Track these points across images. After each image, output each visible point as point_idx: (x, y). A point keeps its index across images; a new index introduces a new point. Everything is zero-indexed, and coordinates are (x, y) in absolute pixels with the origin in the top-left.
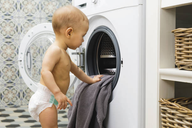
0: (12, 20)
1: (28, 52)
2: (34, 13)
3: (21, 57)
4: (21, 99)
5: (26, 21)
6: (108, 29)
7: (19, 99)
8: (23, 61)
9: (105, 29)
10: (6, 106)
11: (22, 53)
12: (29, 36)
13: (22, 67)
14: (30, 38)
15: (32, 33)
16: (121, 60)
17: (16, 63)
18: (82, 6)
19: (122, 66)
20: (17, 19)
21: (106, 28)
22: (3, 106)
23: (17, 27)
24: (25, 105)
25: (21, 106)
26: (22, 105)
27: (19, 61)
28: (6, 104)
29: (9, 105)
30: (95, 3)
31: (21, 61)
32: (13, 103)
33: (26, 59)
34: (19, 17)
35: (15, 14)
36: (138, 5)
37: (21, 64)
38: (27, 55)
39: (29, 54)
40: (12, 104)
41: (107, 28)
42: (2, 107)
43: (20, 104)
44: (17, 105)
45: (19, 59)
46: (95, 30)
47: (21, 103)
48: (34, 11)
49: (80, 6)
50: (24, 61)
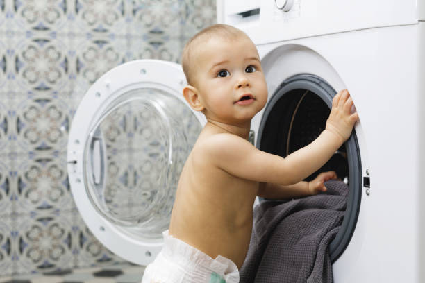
0: (54, 42)
1: (94, 139)
2: (111, 25)
3: (74, 153)
4: (76, 252)
5: (89, 43)
6: (322, 84)
7: (69, 253)
8: (80, 164)
9: (315, 82)
10: (34, 272)
11: (78, 142)
12: (99, 95)
13: (79, 181)
14: (99, 100)
15: (108, 86)
16: (364, 175)
17: (62, 157)
18: (246, 14)
19: (368, 194)
20: (66, 40)
21: (318, 81)
22: (27, 271)
23: (66, 61)
24: (84, 267)
25: (76, 271)
26: (76, 267)
27: (70, 162)
28: (34, 267)
29: (42, 267)
30: (285, 9)
31: (75, 162)
32: (51, 262)
33: (88, 159)
34: (71, 35)
35: (63, 25)
36: (416, 21)
37: (75, 171)
38: (92, 147)
39: (97, 143)
40: (51, 266)
41: (320, 82)
42: (24, 274)
43: (71, 265)
44: (64, 267)
45: (70, 158)
46: (283, 85)
47: (76, 261)
48: (111, 17)
49: (241, 16)
50: (84, 163)
